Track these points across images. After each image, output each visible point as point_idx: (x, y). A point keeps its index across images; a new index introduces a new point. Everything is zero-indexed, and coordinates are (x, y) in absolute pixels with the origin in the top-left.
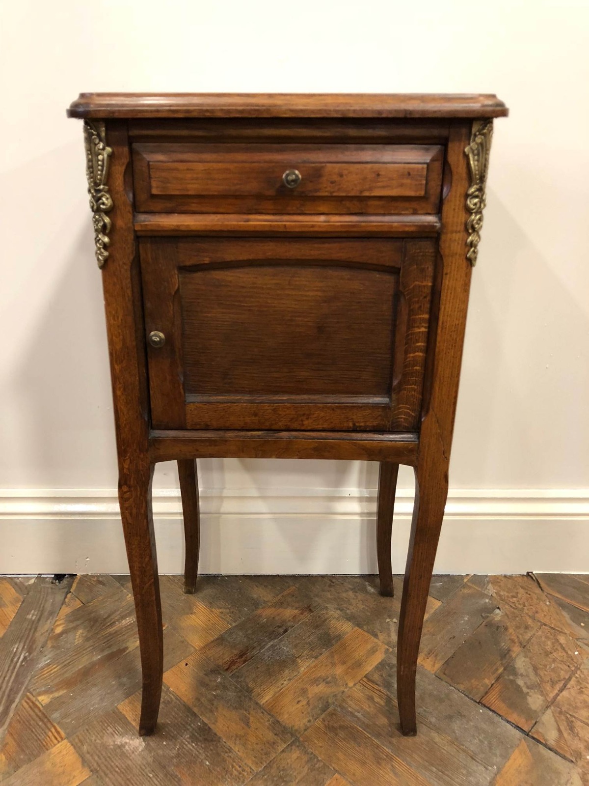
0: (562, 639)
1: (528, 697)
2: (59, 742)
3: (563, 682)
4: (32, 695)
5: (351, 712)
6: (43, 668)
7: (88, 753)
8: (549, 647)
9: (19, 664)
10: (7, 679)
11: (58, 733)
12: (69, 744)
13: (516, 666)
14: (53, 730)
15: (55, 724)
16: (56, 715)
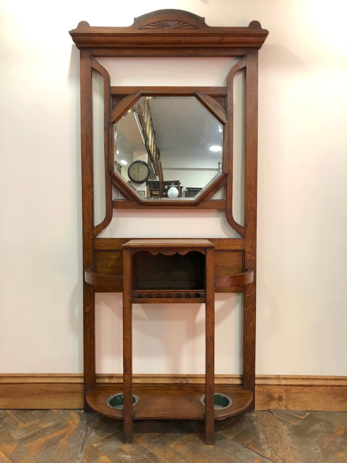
0: (277, 430)
1: (263, 446)
2: (102, 456)
3: (276, 442)
4: (90, 443)
5: (201, 450)
6: (92, 437)
7: (113, 459)
8: (272, 433)
9: (83, 436)
10: (80, 440)
11: (102, 454)
12: (106, 457)
13: (260, 437)
14: (100, 453)
15: (100, 451)
16: (100, 449)
